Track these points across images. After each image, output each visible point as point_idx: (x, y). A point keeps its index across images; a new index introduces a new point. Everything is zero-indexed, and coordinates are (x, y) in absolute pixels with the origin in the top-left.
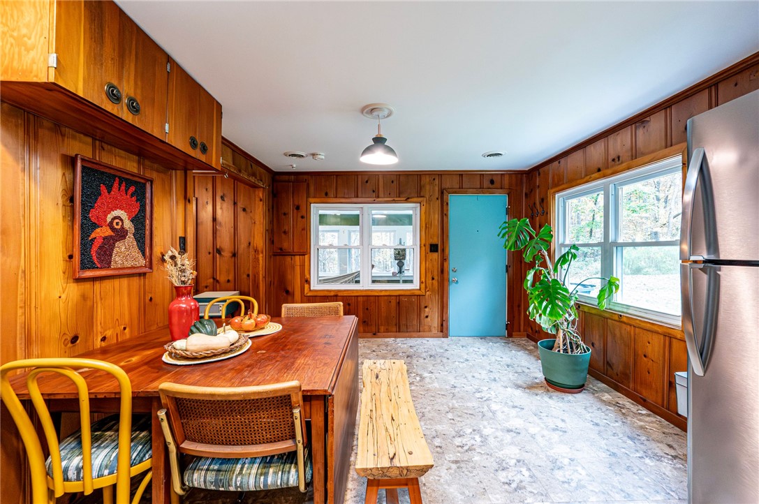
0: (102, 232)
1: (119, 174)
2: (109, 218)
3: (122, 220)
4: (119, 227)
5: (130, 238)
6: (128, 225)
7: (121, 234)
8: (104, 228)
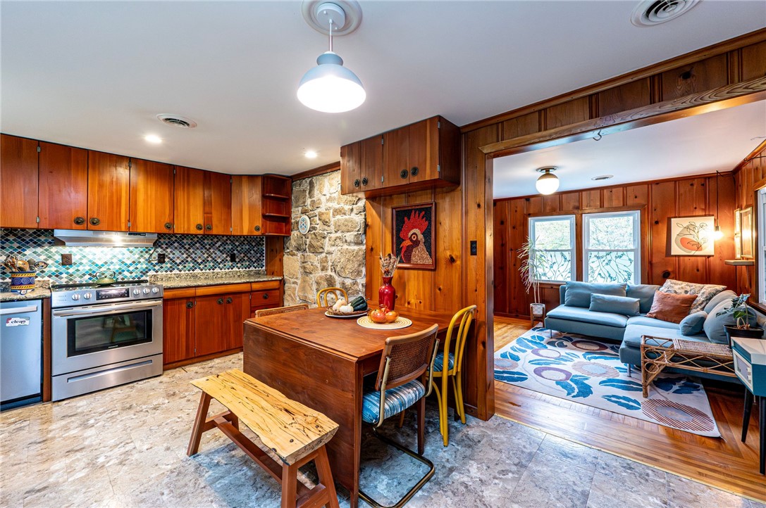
0: (407, 243)
1: (413, 207)
2: (410, 234)
3: (416, 235)
4: (414, 239)
5: (422, 246)
6: (421, 237)
7: (416, 243)
8: (407, 241)
